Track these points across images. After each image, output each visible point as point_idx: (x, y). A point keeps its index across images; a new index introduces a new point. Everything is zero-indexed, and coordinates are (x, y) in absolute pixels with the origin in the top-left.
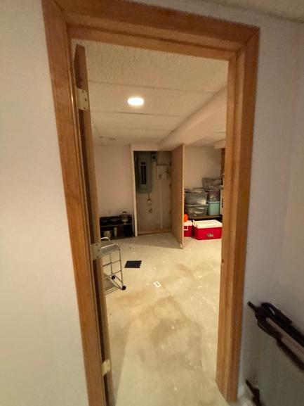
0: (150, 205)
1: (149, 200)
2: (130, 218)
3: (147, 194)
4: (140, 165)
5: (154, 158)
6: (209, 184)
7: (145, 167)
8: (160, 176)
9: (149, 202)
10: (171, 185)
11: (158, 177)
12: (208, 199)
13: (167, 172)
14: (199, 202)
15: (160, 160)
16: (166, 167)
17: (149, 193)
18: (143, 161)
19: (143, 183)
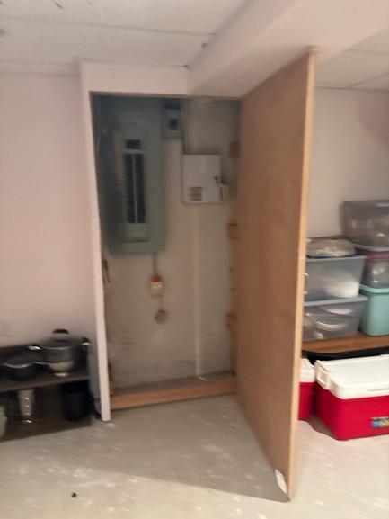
0: (159, 296)
1: (157, 278)
2: (81, 353)
3: (148, 260)
4: (120, 149)
5: (174, 124)
6: (369, 225)
7: (140, 158)
8: (196, 194)
9: (157, 286)
10: (233, 225)
11: (187, 198)
12: (365, 279)
13: (223, 180)
14: (332, 290)
15: (197, 132)
16: (215, 159)
17: (154, 254)
18: (134, 137)
19: (132, 220)
